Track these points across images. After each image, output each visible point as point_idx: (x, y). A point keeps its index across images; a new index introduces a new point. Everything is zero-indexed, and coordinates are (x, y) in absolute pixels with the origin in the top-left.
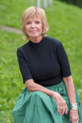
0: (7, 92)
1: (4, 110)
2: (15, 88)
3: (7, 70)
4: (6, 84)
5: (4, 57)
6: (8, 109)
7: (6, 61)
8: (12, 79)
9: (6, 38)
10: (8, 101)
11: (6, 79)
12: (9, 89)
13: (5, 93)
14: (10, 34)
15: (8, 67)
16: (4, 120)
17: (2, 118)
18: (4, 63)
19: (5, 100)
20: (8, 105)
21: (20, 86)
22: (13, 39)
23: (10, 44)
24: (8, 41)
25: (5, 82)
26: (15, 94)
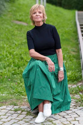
0: (18, 63)
1: (16, 75)
2: (23, 60)
3: (18, 49)
4: (17, 58)
5: (15, 40)
6: (18, 74)
7: (16, 43)
8: (21, 54)
9: (16, 28)
10: (18, 69)
11: (17, 55)
12: (19, 61)
13: (16, 64)
14: (19, 25)
15: (18, 47)
16: (16, 81)
17: (14, 79)
18: (15, 44)
19: (16, 68)
20: (19, 71)
21: (26, 59)
22: (21, 29)
23: (19, 32)
24: (18, 30)
25: (16, 57)
26: (23, 64)
